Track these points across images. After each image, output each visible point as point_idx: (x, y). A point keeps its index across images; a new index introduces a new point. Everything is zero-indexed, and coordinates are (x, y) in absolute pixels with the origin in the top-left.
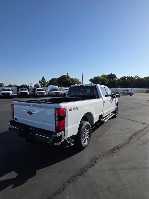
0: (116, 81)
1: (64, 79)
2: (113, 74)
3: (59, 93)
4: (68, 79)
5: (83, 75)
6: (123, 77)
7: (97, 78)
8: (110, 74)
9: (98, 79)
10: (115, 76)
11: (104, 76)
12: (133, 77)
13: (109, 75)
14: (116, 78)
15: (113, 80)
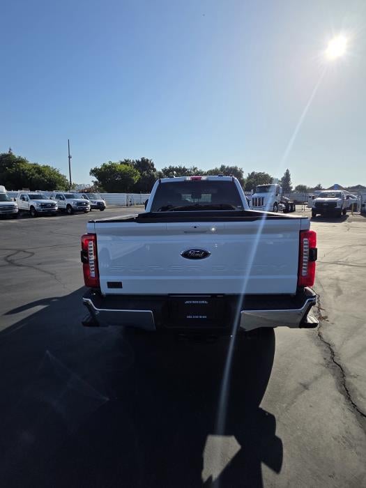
0: (156, 176)
1: (10, 167)
2: (148, 160)
3: (12, 207)
4: (23, 166)
5: (70, 157)
6: (168, 168)
7: (109, 167)
8: (140, 160)
9: (115, 171)
10: (153, 165)
11: (126, 163)
12: (186, 170)
13: (138, 162)
14: (155, 170)
15: (148, 173)
